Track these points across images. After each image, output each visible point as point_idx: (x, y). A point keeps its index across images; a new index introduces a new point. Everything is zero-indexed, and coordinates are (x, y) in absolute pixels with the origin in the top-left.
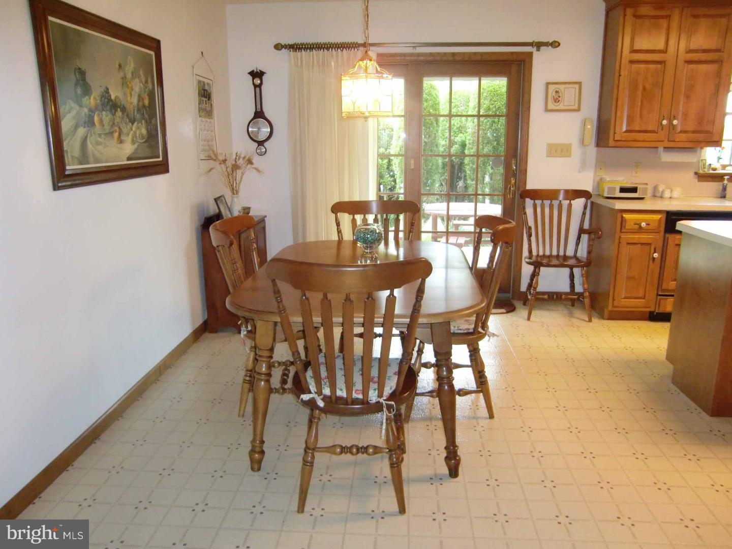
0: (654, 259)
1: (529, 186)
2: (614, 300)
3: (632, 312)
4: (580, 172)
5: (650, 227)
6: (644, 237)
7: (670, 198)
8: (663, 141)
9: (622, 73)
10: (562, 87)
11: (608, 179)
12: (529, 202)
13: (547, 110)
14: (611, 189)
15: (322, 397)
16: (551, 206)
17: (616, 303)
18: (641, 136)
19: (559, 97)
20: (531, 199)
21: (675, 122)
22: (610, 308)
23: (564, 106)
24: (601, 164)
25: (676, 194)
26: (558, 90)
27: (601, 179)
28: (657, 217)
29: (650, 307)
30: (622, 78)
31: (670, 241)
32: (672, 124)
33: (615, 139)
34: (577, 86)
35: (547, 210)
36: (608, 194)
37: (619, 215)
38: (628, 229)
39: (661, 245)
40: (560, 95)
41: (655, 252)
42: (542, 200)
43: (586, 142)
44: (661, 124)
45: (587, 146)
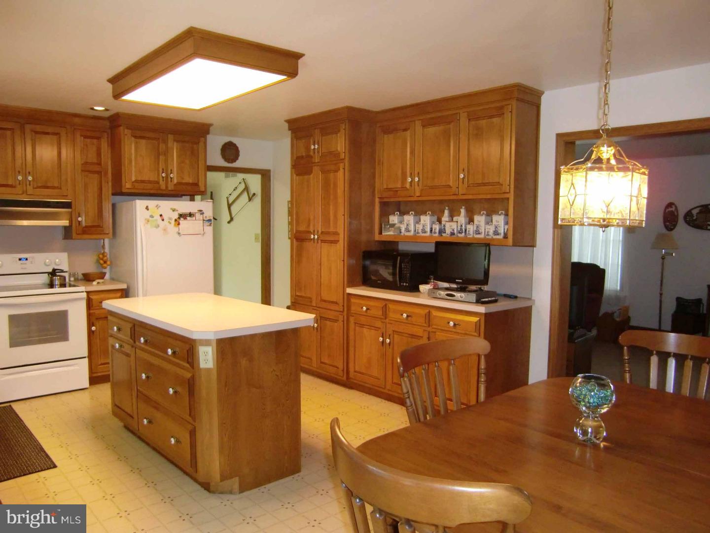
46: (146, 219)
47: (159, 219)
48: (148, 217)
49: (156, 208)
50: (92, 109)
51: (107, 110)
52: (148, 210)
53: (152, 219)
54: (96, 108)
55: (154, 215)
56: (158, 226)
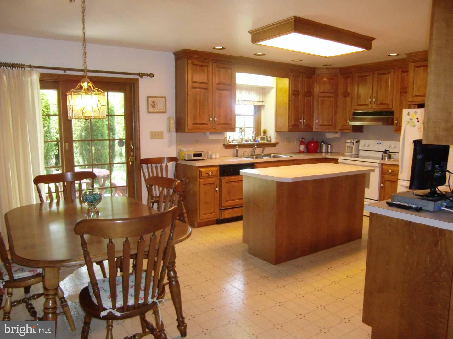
0: (216, 190)
1: (143, 157)
2: (200, 216)
3: (208, 221)
4: (169, 147)
5: (214, 174)
6: (211, 180)
7: (215, 158)
8: (210, 129)
9: (189, 93)
10: (155, 99)
11: (185, 150)
12: (144, 166)
13: (148, 112)
14: (189, 156)
15: (116, 310)
16: (156, 168)
17: (201, 218)
18: (201, 127)
19: (155, 105)
20: (145, 164)
21: (215, 119)
22: (199, 221)
23: (158, 110)
24: (179, 142)
25: (217, 156)
26: (154, 101)
27: (180, 150)
28: (216, 169)
29: (217, 217)
30: (189, 96)
31: (223, 181)
32: (214, 120)
33: (189, 128)
34: (164, 99)
35: (154, 170)
36: (188, 158)
37: (198, 169)
38: (203, 177)
39: (219, 183)
40: (155, 103)
41: (217, 187)
42: (151, 164)
43: (171, 130)
44: (209, 120)
45: (172, 132)
46: (407, 121)
47: (416, 121)
48: (408, 120)
49: (414, 114)
50: (389, 55)
51: (398, 55)
52: (409, 115)
53: (411, 121)
54: (391, 55)
55: (412, 118)
56: (414, 126)
